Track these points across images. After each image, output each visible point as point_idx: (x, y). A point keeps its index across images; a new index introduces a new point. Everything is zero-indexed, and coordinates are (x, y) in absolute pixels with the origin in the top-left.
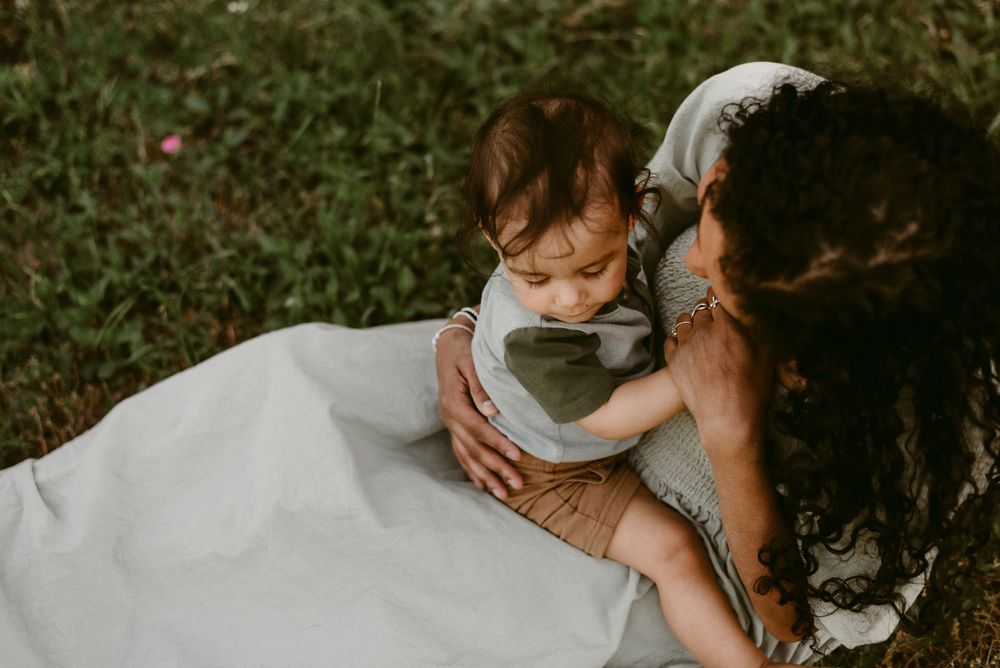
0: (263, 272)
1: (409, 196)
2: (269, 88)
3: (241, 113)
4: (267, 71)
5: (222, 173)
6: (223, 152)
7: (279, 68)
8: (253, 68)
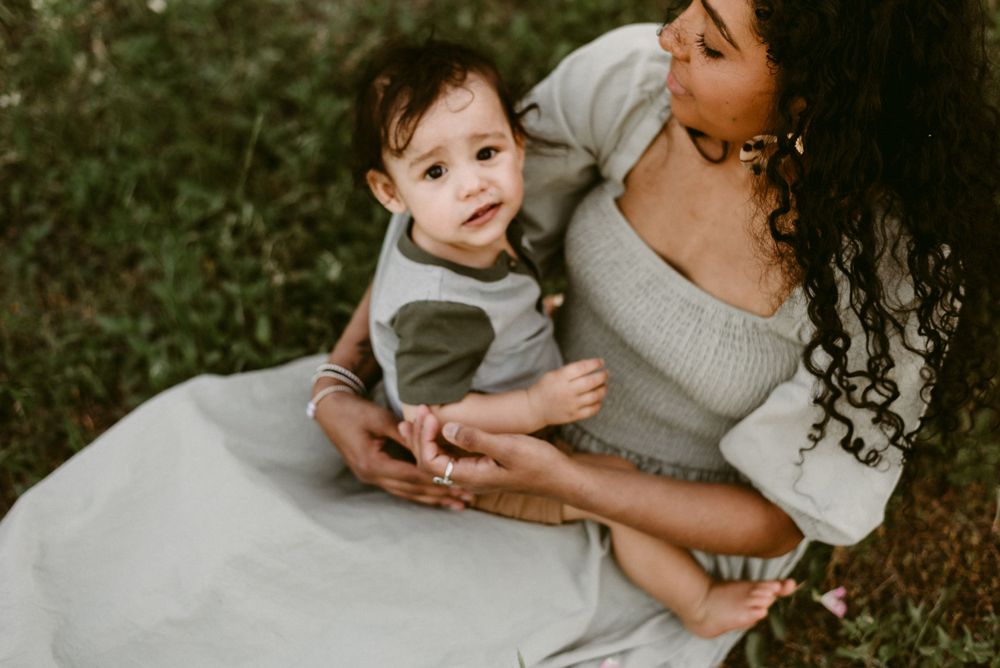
0: (107, 354)
1: (238, 253)
2: (61, 178)
3: (38, 208)
4: (53, 162)
5: (33, 269)
6: (29, 249)
7: (65, 158)
8: (38, 162)
